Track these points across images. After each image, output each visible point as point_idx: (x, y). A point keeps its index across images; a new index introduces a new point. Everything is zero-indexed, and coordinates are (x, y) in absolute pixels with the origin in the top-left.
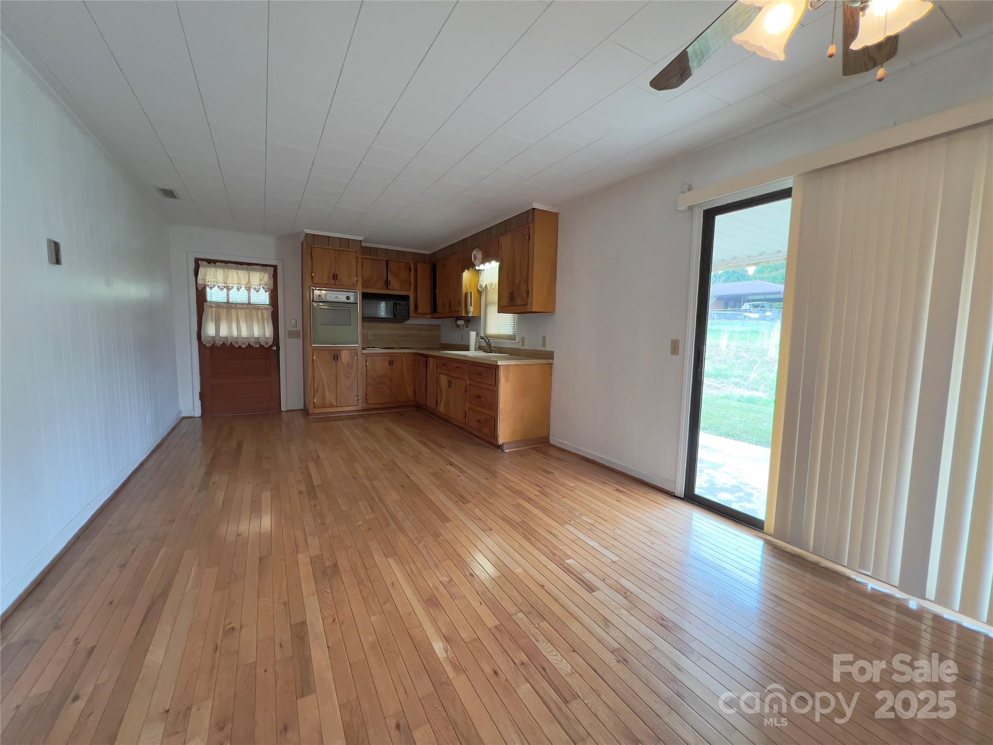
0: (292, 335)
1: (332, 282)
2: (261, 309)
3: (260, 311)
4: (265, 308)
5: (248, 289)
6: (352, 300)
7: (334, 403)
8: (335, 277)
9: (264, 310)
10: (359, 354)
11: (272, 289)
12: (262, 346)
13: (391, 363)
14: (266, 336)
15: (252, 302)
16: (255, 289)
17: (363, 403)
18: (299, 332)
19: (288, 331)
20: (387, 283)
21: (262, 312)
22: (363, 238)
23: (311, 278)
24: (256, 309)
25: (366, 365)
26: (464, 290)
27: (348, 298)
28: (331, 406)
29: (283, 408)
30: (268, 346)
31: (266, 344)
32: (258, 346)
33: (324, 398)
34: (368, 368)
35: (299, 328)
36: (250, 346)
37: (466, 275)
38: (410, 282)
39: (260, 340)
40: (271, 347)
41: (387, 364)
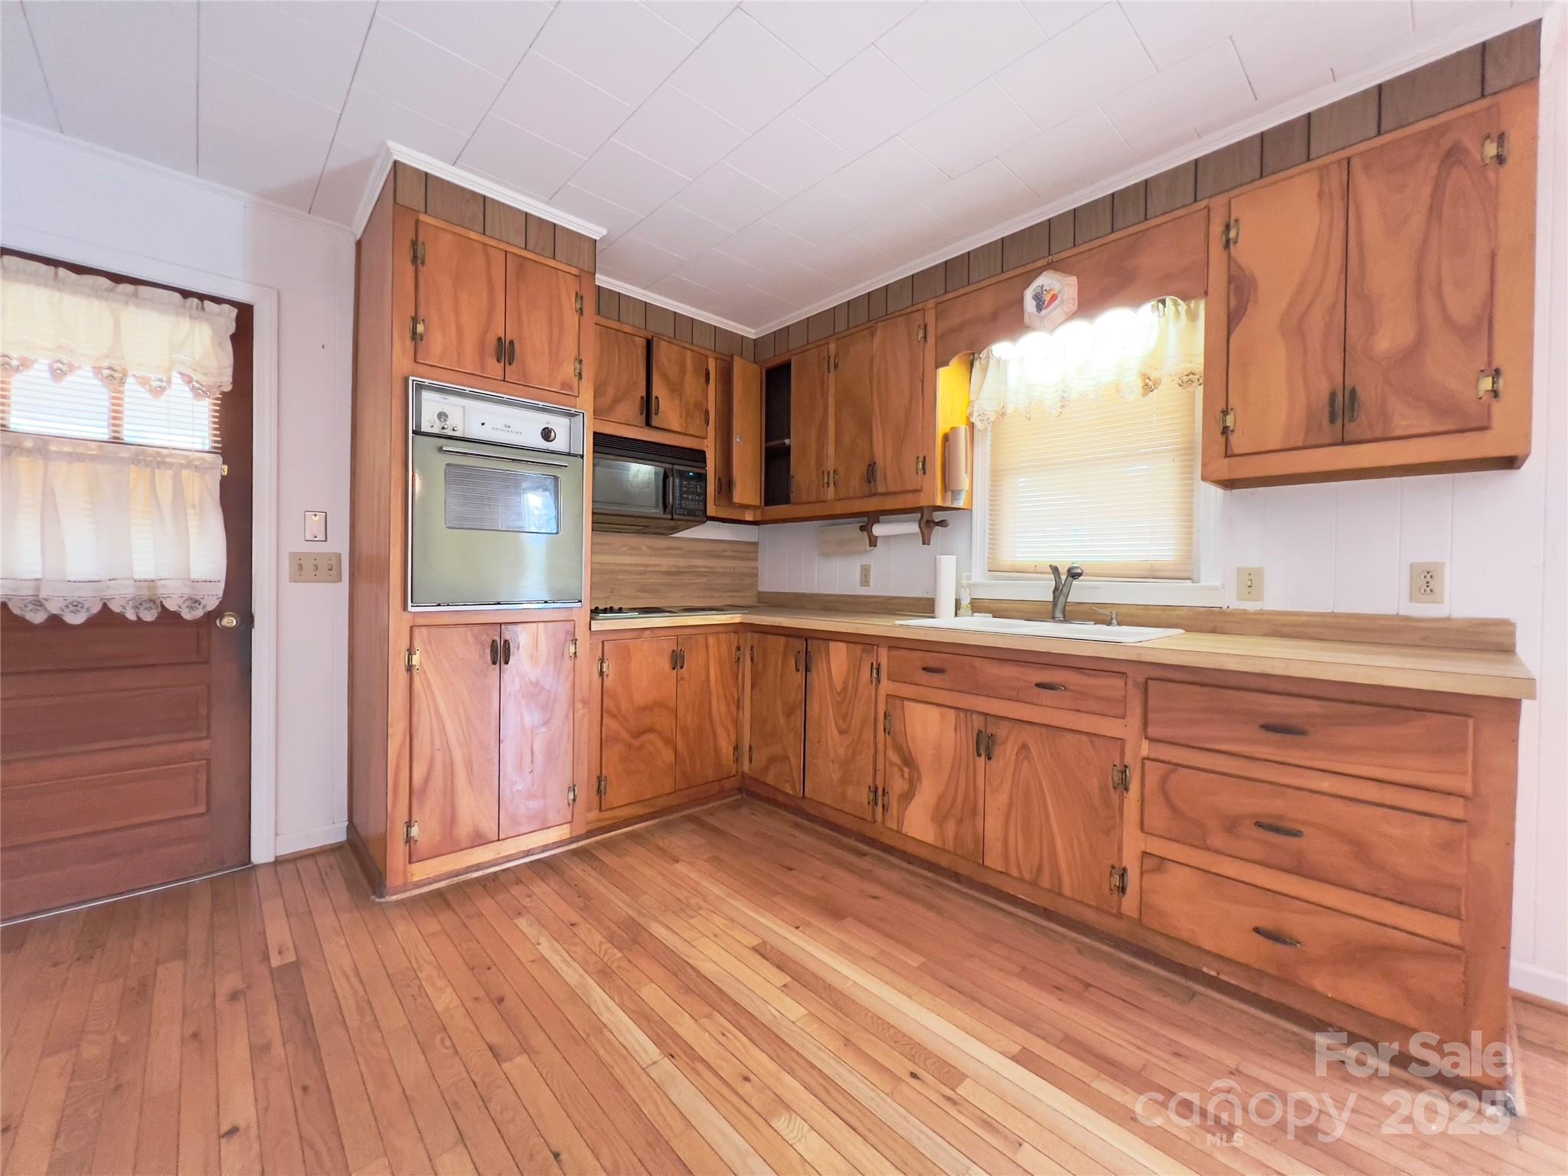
0: (306, 569)
1: (495, 368)
2: (171, 465)
3: (168, 474)
4: (189, 465)
5: (114, 378)
6: (559, 444)
7: (489, 827)
8: (505, 351)
9: (185, 473)
10: (582, 633)
11: (228, 388)
12: (168, 617)
13: (677, 660)
14: (193, 576)
15: (127, 435)
16: (144, 382)
17: (589, 809)
18: (339, 556)
19: (291, 554)
20: (648, 408)
21: (177, 480)
22: (604, 232)
23: (409, 344)
24: (147, 464)
25: (601, 673)
26: (942, 427)
27: (547, 434)
28: (479, 840)
29: (262, 852)
30: (199, 613)
31: (191, 608)
32: (149, 616)
33: (451, 821)
34: (608, 682)
35: (339, 544)
36: (106, 618)
37: (948, 380)
38: (707, 412)
39: (161, 591)
40: (212, 616)
41: (665, 664)
